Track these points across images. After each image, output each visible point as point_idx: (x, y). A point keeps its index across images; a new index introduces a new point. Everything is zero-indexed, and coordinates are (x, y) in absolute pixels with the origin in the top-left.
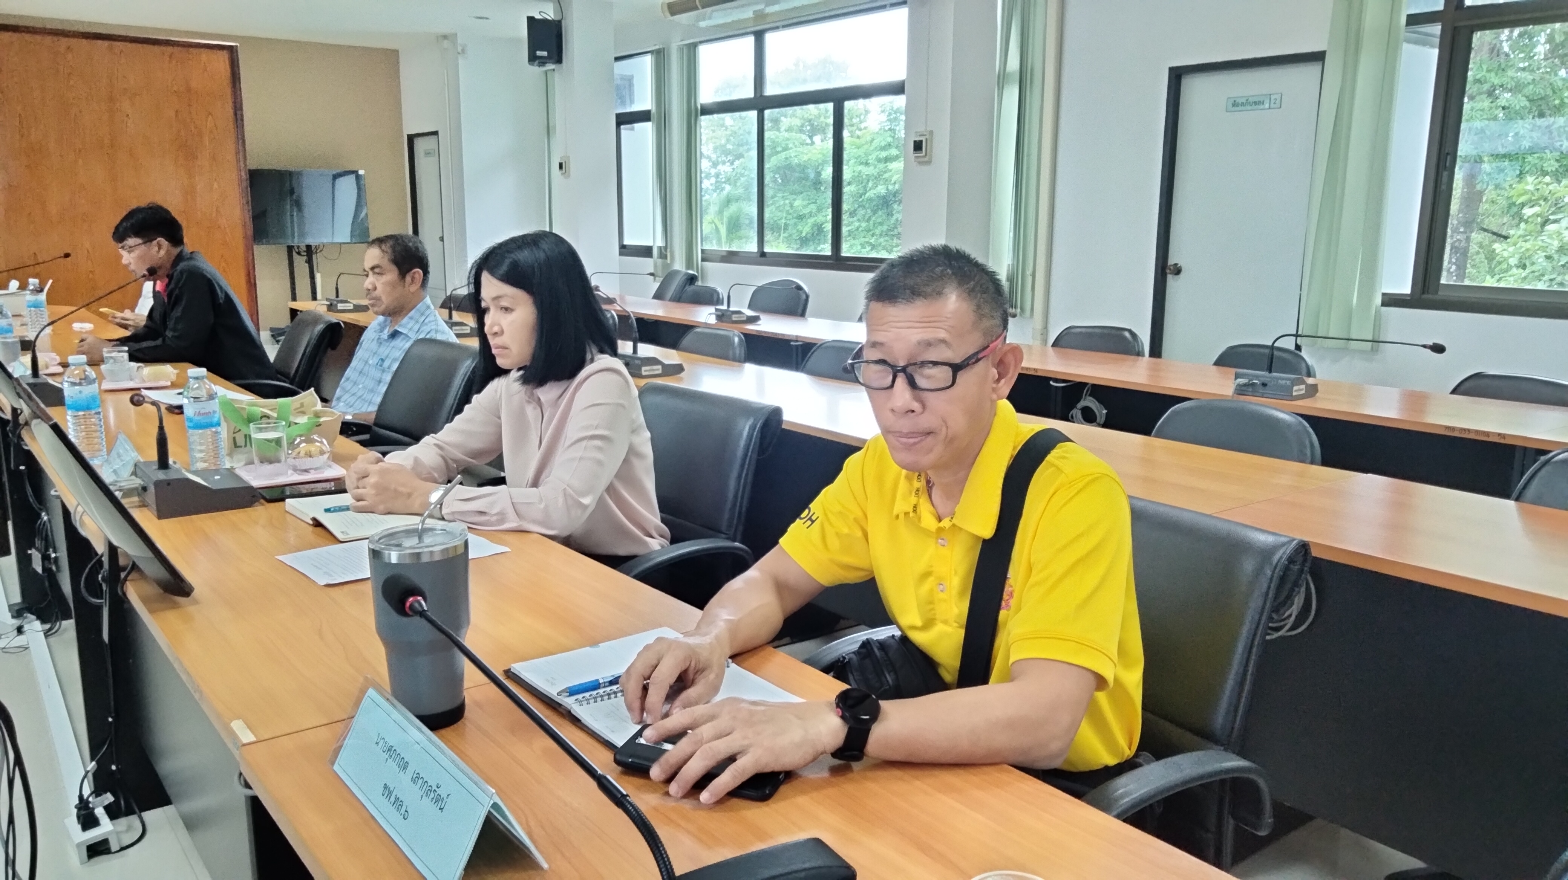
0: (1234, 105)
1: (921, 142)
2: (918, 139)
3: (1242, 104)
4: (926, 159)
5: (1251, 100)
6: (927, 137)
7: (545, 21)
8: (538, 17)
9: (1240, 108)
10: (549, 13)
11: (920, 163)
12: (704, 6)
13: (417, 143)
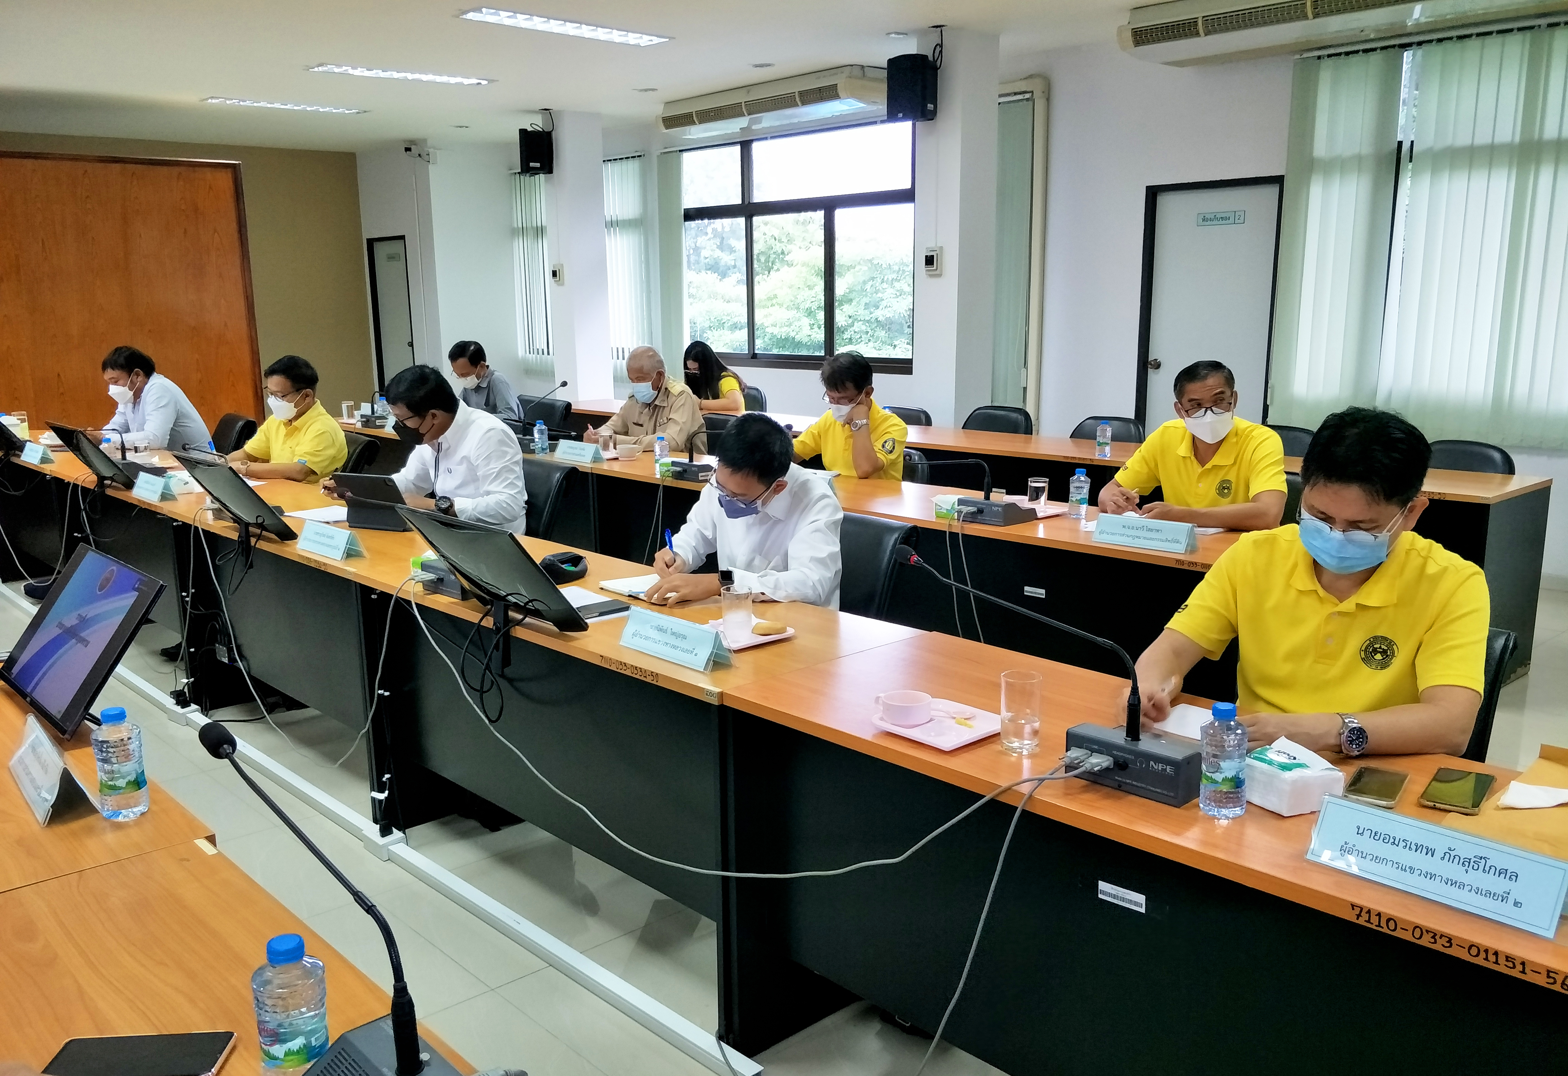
0: (1204, 220)
2: (929, 254)
3: (1211, 220)
4: (937, 272)
5: (1218, 216)
6: (938, 252)
7: (535, 133)
8: (530, 129)
10: (539, 125)
11: (931, 276)
12: (701, 122)
13: (378, 248)
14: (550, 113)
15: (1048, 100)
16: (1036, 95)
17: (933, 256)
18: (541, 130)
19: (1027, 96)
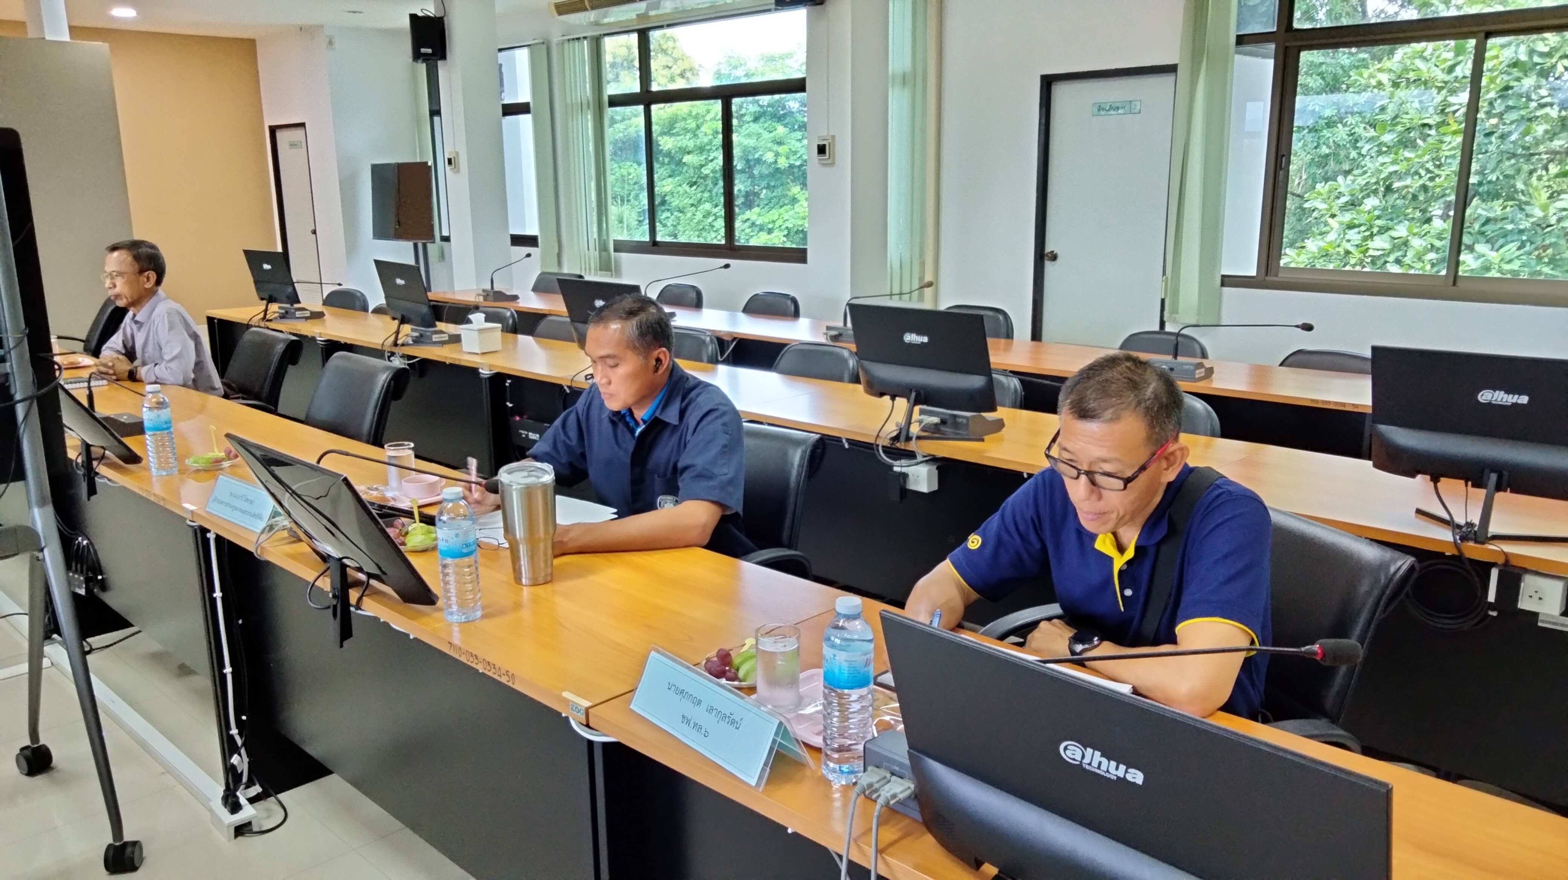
0: (1100, 109)
1: (824, 146)
2: (822, 143)
3: (1106, 109)
4: (830, 161)
5: (1114, 105)
6: (830, 141)
7: (427, 18)
8: (420, 14)
9: (1104, 112)
10: (430, 10)
11: (823, 165)
12: (593, 8)
13: (280, 135)
18: (433, 16)
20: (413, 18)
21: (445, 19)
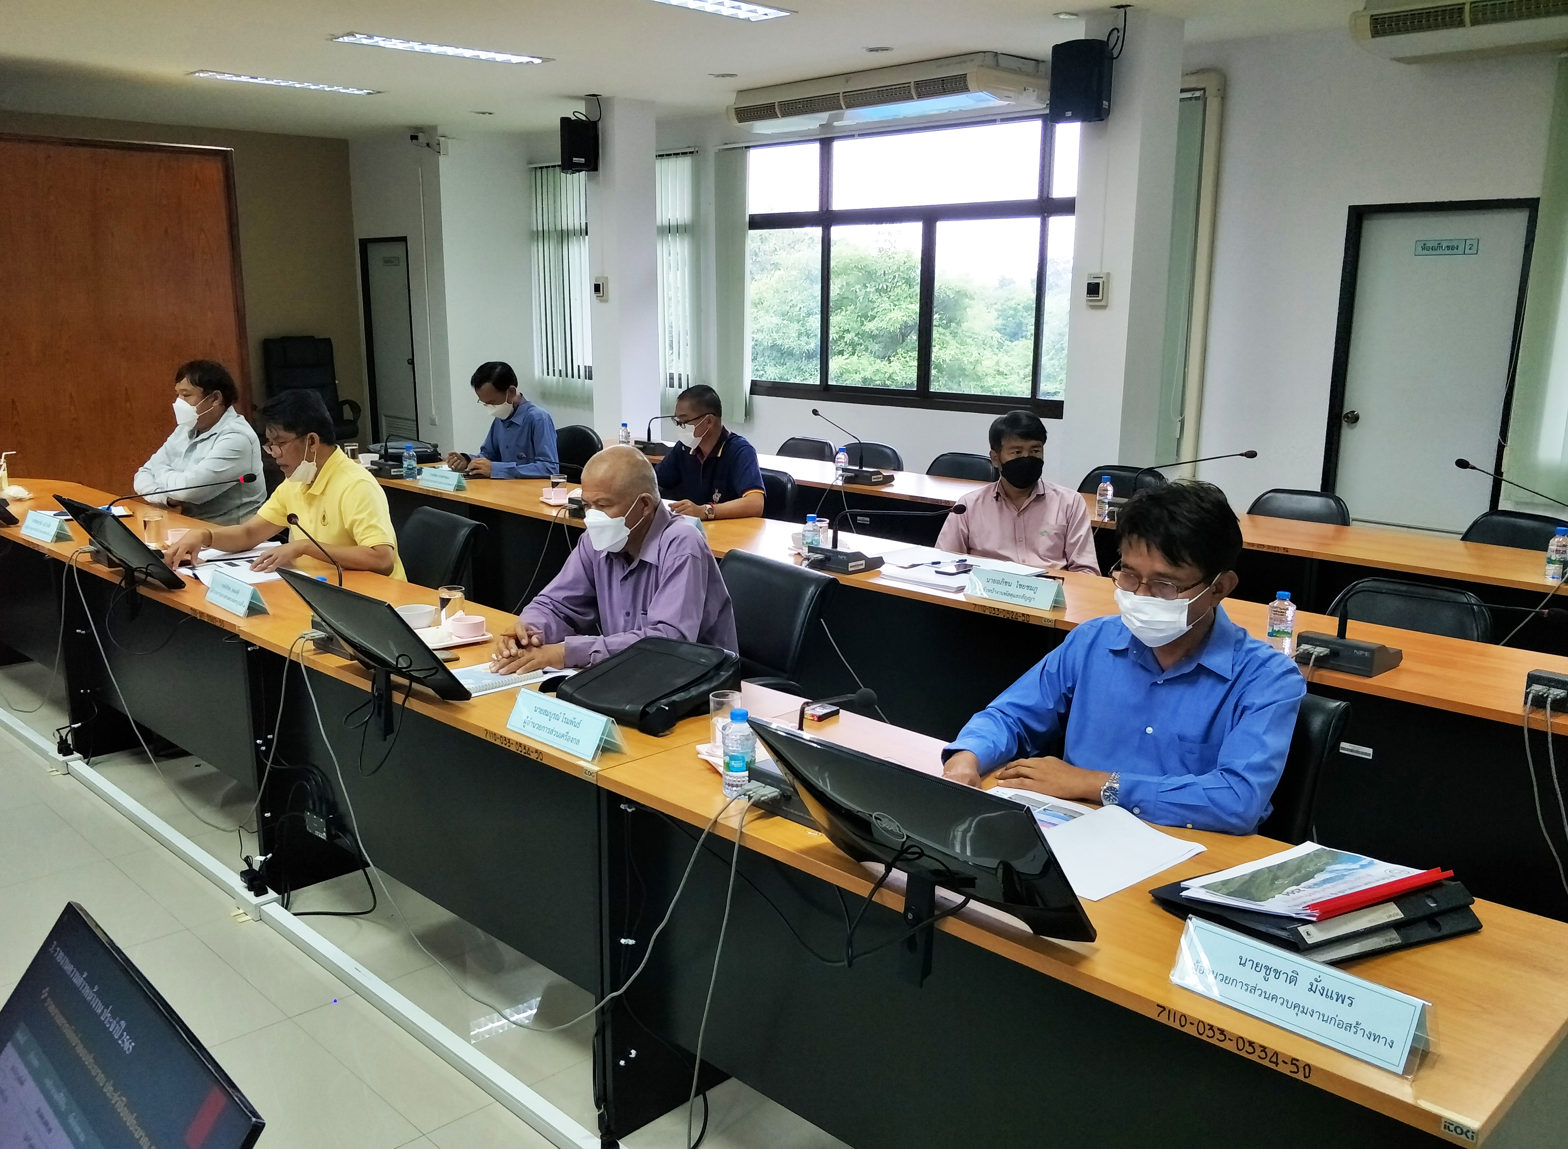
0: (1423, 249)
1: (1097, 285)
2: (1091, 281)
3: (1434, 249)
4: (1103, 303)
5: (1444, 244)
6: (1104, 279)
7: (579, 122)
8: (572, 117)
9: (1431, 252)
10: (583, 113)
11: (1093, 307)
12: (785, 115)
13: (372, 250)
14: (598, 99)
15: (1223, 98)
16: (1211, 92)
17: (1099, 283)
18: (584, 118)
19: (1197, 94)
20: (565, 121)
21: (600, 124)
